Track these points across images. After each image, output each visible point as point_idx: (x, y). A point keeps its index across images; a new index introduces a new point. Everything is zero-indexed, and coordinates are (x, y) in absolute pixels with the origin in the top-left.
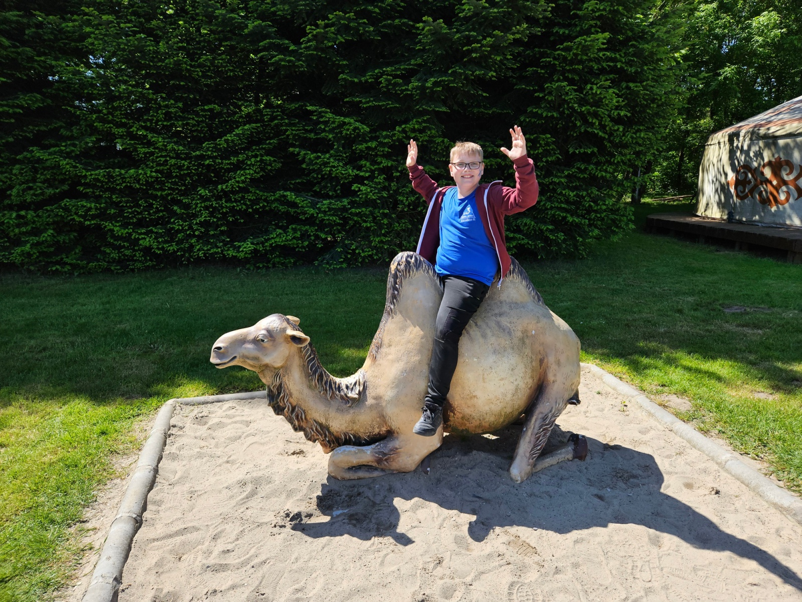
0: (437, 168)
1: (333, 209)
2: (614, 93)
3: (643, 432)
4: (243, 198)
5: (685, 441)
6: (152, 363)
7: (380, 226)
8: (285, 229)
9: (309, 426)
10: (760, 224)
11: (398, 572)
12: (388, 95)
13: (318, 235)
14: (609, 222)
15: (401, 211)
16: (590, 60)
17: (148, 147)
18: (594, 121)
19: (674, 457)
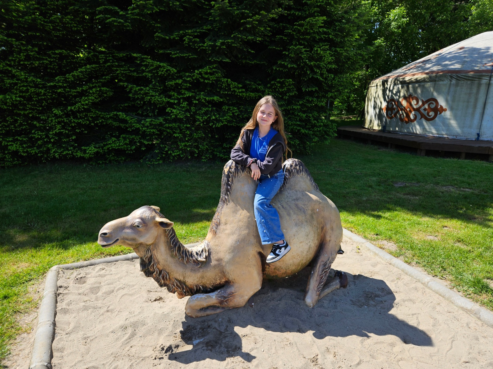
0: (221, 98)
1: (153, 124)
2: (330, 53)
3: (374, 265)
4: (86, 116)
5: (400, 270)
6: (32, 238)
7: (185, 135)
8: (118, 137)
9: (171, 283)
10: (400, 133)
12: (189, 49)
13: (141, 142)
14: (323, 133)
15: (197, 126)
16: (314, 33)
17: (12, 79)
18: (318, 71)
19: (396, 281)
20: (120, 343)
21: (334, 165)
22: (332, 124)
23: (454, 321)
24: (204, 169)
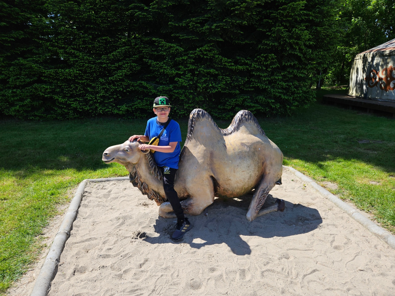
0: (217, 70)
1: (165, 90)
3: (313, 199)
4: (121, 84)
5: (333, 204)
7: (189, 99)
8: (142, 100)
9: (150, 192)
10: (380, 100)
12: (193, 33)
14: (304, 98)
15: (199, 92)
16: (295, 15)
17: (75, 58)
18: (296, 47)
19: (328, 211)
20: (113, 227)
21: (310, 125)
23: (365, 243)
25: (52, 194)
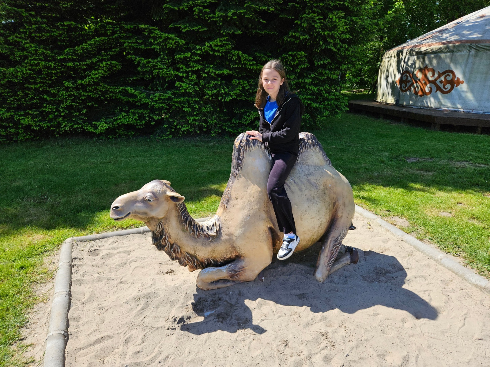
1: (161, 99)
2: (345, 22)
3: (385, 242)
4: (96, 89)
5: (412, 247)
6: (46, 210)
8: (127, 112)
9: (183, 256)
10: (414, 107)
11: (262, 355)
12: (199, 21)
13: (151, 116)
14: (334, 106)
17: (22, 51)
18: (331, 41)
19: (408, 257)
20: (133, 313)
21: (344, 140)
22: (343, 98)
23: (467, 298)
24: (212, 144)
25: (22, 268)
